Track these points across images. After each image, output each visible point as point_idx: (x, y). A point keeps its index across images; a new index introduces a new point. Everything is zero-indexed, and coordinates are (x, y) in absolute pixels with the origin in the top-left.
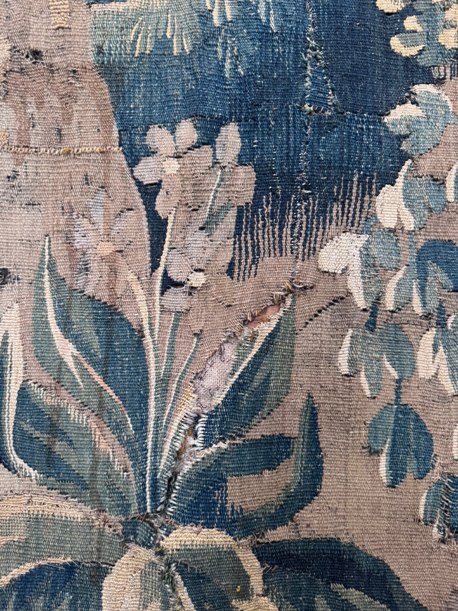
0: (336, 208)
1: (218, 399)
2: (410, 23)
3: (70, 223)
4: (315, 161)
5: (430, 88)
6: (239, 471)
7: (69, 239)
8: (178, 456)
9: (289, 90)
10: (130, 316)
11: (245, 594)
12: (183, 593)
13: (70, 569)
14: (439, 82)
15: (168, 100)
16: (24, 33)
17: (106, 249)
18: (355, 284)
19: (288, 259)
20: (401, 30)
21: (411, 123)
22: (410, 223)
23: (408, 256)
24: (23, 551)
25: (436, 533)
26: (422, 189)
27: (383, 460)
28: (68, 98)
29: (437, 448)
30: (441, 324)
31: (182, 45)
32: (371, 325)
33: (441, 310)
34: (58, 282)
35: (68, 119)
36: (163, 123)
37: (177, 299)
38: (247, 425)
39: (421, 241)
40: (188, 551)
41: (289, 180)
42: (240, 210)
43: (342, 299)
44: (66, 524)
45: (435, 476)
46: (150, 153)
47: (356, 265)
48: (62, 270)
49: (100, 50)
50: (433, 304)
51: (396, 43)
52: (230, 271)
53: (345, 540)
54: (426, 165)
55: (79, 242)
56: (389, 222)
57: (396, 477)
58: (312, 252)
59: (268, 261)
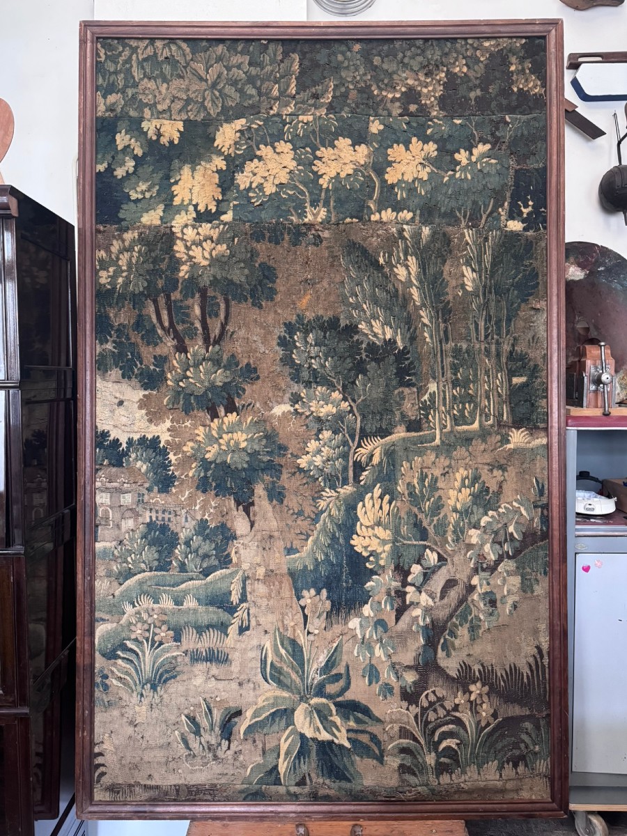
0: (353, 611)
1: (323, 664)
2: (371, 559)
3: (283, 617)
4: (346, 598)
5: (377, 577)
6: (329, 683)
7: (283, 622)
8: (313, 679)
9: (339, 579)
10: (299, 642)
11: (331, 715)
12: (316, 715)
13: (286, 710)
14: (379, 575)
15: (307, 583)
16: (269, 565)
17: (292, 624)
18: (358, 631)
19: (340, 626)
20: (369, 561)
21: (372, 587)
22: (372, 615)
23: (372, 624)
24: (273, 705)
25: (381, 698)
26: (375, 606)
27: (367, 678)
28: (281, 583)
29: (381, 675)
30: (381, 642)
31: (311, 567)
32: (363, 643)
33: (381, 639)
34: (280, 633)
35: (281, 588)
36: (306, 589)
37: (311, 637)
38: (330, 671)
39: (375, 620)
40: (316, 704)
41: (340, 604)
42: (327, 613)
43: (355, 636)
44: (284, 698)
45: (380, 683)
46: (303, 597)
47: (358, 627)
48: (281, 630)
49: (289, 569)
50: (379, 637)
51: (367, 565)
52: (325, 629)
53: (357, 700)
54: (376, 598)
55: (286, 622)
56: (366, 614)
57: (370, 683)
58: (346, 624)
59: (335, 626)
